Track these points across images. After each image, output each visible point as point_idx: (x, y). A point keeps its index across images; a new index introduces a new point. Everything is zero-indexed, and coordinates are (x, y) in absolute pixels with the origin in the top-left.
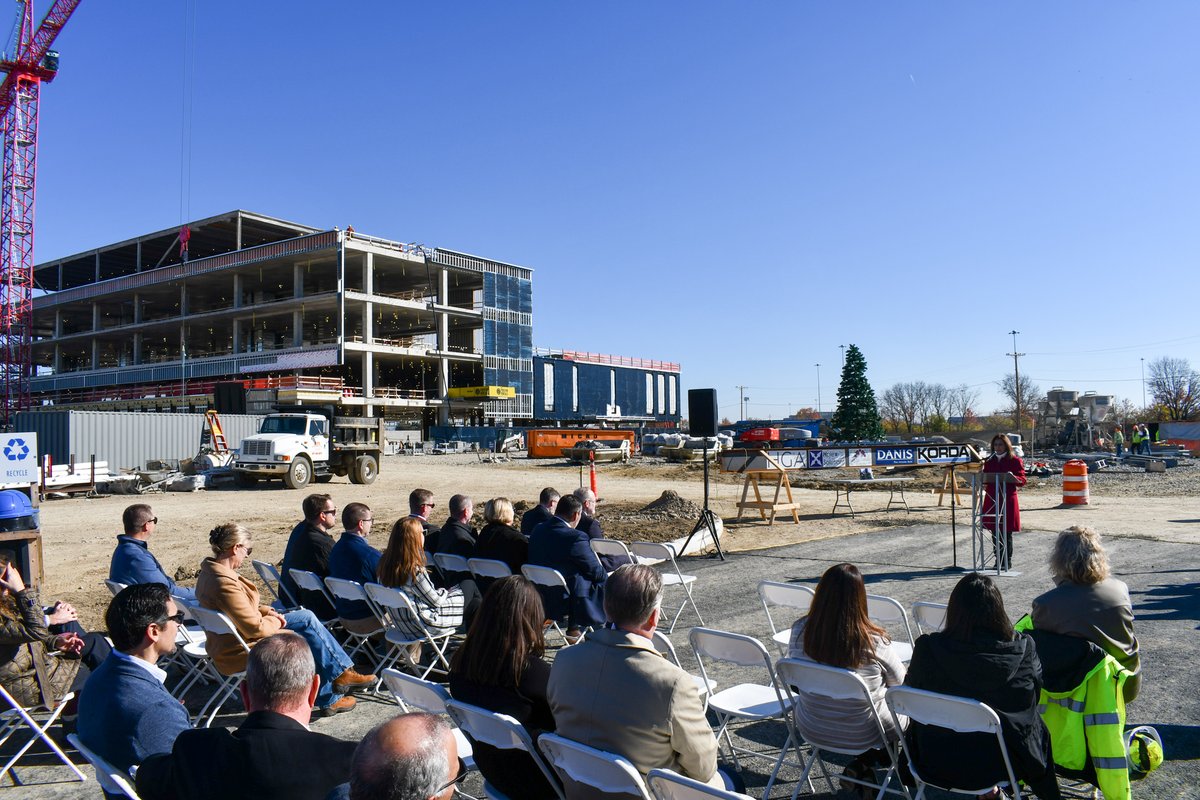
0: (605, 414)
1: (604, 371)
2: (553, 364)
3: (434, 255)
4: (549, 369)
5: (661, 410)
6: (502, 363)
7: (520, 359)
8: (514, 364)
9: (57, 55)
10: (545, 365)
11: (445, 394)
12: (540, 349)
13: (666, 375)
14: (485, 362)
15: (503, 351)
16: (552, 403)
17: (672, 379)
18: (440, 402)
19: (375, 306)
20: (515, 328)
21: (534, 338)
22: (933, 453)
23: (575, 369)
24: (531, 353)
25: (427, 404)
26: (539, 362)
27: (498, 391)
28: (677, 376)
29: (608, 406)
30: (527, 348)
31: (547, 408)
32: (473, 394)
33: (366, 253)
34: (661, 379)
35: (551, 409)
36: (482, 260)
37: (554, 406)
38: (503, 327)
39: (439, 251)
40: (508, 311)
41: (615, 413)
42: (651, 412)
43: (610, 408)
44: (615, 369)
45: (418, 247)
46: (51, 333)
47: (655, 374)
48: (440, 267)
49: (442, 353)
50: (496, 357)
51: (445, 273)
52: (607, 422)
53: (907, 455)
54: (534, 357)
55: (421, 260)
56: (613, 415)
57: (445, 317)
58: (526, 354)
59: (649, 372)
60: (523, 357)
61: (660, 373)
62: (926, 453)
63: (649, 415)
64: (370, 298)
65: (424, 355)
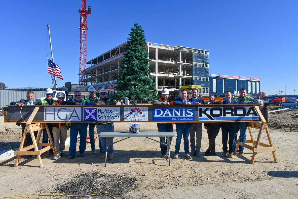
0: (234, 94)
1: (234, 81)
2: (216, 79)
3: (177, 48)
4: (215, 81)
5: (254, 92)
6: (199, 79)
7: (205, 77)
8: (203, 79)
9: (90, 7)
10: (213, 79)
11: (180, 88)
12: (211, 74)
13: (255, 82)
14: (193, 78)
15: (199, 75)
16: (216, 90)
17: (258, 83)
18: (179, 90)
19: (158, 63)
20: (203, 69)
21: (209, 71)
22: (217, 112)
23: (223, 80)
24: (208, 75)
25: (175, 90)
26: (211, 78)
27: (195, 87)
28: (259, 82)
29: (235, 91)
30: (207, 74)
31: (214, 92)
32: (188, 88)
33: (156, 48)
34: (253, 83)
35: (215, 92)
36: (192, 49)
37: (216, 91)
38: (199, 68)
39: (178, 47)
40: (201, 63)
41: (237, 93)
42: (250, 93)
43: (235, 92)
44: (237, 80)
45: (172, 46)
46: (95, 75)
47: (251, 82)
48: (179, 51)
49: (179, 76)
50: (197, 77)
51: (181, 53)
52: (234, 96)
53: (186, 113)
54: (209, 77)
55: (173, 50)
56: (237, 94)
57: (181, 66)
58: (207, 76)
59: (249, 81)
60: (206, 77)
61: (253, 81)
62: (208, 112)
63: (249, 94)
64: (157, 61)
65: (174, 77)
